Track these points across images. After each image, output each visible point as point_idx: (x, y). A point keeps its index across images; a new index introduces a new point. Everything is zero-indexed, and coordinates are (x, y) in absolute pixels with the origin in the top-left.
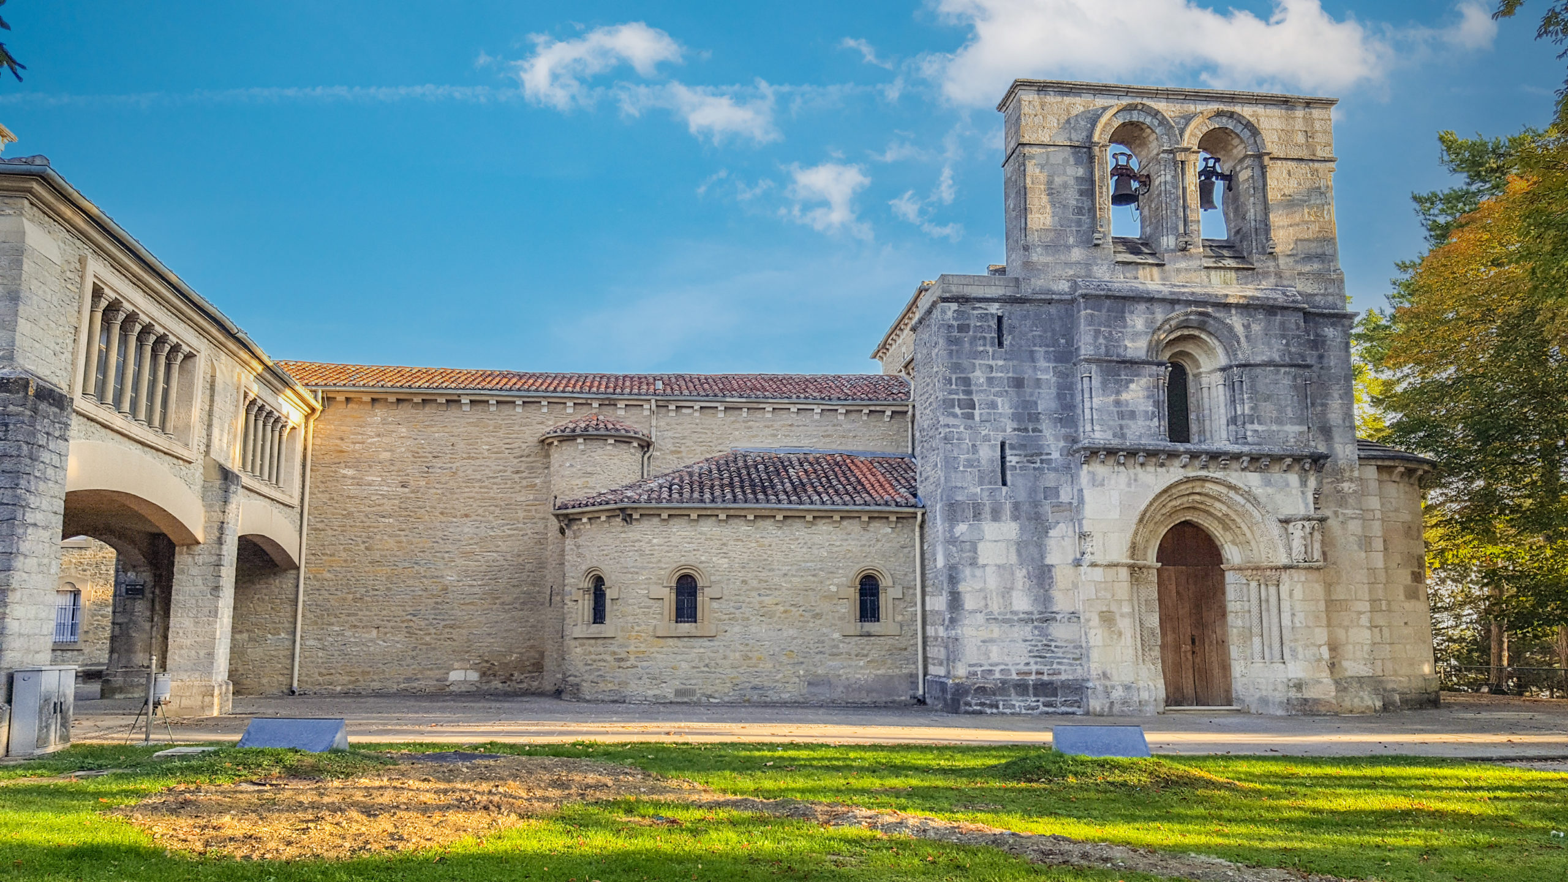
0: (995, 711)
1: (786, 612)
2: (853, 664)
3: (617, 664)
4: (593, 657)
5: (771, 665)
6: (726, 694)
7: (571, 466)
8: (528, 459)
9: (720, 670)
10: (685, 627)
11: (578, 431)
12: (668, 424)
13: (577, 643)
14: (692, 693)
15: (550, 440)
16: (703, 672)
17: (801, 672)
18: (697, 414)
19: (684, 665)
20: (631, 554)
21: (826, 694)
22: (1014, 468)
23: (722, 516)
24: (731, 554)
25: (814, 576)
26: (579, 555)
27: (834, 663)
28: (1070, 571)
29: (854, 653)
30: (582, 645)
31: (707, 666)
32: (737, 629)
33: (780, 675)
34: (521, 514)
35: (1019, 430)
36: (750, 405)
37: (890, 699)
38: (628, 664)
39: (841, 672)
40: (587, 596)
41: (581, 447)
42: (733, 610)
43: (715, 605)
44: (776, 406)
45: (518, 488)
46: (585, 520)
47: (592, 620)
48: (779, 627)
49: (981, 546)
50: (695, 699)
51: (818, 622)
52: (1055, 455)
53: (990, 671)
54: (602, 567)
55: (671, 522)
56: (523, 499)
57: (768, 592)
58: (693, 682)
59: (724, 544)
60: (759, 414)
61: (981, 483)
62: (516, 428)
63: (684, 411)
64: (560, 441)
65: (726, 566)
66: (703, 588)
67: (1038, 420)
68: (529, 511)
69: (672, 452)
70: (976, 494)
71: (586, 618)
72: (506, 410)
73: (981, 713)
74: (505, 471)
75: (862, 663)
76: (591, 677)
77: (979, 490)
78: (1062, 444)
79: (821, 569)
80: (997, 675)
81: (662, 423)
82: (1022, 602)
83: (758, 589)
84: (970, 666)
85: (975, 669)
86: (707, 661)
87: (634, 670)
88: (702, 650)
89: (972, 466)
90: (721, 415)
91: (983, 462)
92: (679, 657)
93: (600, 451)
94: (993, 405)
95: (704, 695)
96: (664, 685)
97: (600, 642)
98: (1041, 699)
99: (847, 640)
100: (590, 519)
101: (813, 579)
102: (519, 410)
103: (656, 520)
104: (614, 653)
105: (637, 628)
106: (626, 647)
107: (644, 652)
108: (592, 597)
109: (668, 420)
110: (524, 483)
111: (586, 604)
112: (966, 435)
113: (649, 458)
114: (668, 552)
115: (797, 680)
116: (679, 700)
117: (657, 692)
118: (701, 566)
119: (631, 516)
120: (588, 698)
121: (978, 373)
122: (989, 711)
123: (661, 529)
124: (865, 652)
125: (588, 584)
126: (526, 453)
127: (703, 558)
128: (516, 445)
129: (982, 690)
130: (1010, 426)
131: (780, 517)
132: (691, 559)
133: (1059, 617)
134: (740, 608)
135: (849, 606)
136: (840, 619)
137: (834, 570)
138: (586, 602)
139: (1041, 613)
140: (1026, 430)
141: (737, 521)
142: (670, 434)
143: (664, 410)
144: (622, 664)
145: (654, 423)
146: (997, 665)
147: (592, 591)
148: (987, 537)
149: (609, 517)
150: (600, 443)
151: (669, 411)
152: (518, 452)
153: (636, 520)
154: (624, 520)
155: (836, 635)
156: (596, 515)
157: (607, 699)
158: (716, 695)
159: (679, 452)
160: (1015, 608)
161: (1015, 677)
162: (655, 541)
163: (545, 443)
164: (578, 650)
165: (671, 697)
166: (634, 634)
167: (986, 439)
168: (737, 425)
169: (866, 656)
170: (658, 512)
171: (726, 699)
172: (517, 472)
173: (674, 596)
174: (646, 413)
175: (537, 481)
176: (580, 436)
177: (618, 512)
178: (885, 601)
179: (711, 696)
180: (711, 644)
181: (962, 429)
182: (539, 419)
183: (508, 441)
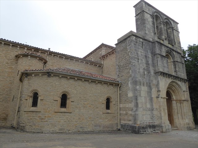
0: (145, 133)
1: (90, 106)
2: (105, 120)
3: (41, 120)
4: (31, 118)
5: (86, 121)
6: (74, 130)
7: (25, 63)
8: (11, 60)
9: (72, 122)
10: (63, 110)
11: (29, 54)
12: (51, 59)
13: (25, 113)
14: (64, 129)
15: (19, 56)
16: (67, 123)
17: (93, 123)
18: (58, 58)
19: (62, 121)
20: (49, 86)
21: (98, 129)
22: (146, 75)
23: (76, 79)
24: (77, 89)
25: (97, 97)
26: (29, 86)
27: (101, 120)
28: (156, 99)
29: (105, 118)
30: (27, 114)
31: (69, 121)
32: (77, 110)
33: (88, 124)
34: (6, 75)
35: (146, 66)
36: (71, 58)
37: (112, 130)
38: (45, 120)
39: (102, 123)
40: (31, 98)
41: (29, 58)
42: (77, 105)
43: (72, 103)
44: (76, 60)
45: (6, 67)
46: (33, 75)
47: (31, 106)
48: (88, 110)
49: (141, 92)
50: (64, 131)
51: (97, 109)
52: (152, 73)
53: (144, 122)
54: (38, 89)
55: (62, 79)
56: (8, 71)
57: (86, 101)
58: (64, 126)
59: (75, 86)
60: (72, 61)
61: (141, 77)
62: (9, 51)
63: (55, 56)
64: (23, 56)
65: (76, 92)
66: (69, 98)
67: (149, 65)
68: (9, 74)
69: (51, 66)
70: (140, 79)
71: (30, 105)
72: (7, 46)
73: (143, 133)
74: (3, 62)
75: (106, 120)
76: (30, 124)
77: (140, 78)
78: (153, 71)
79: (98, 96)
80: (145, 124)
81: (50, 58)
82: (149, 106)
83: (83, 100)
84: (140, 121)
85: (141, 122)
86: (69, 120)
87: (46, 123)
88: (68, 116)
89: (139, 73)
90: (64, 59)
91: (141, 72)
92: (61, 119)
93: (34, 60)
94: (142, 60)
95: (67, 130)
96: (56, 127)
97: (34, 113)
98: (153, 129)
99: (104, 114)
100: (35, 75)
101: (96, 98)
102: (11, 47)
103: (57, 77)
104: (40, 117)
105: (49, 109)
106: (45, 115)
107: (50, 117)
108: (32, 99)
109: (51, 58)
110: (9, 66)
111: (30, 101)
112: (138, 65)
113: (45, 66)
114: (60, 87)
115: (92, 125)
116: (60, 132)
117: (53, 129)
118: (69, 92)
119: (50, 75)
120: (27, 131)
121: (139, 52)
122: (144, 133)
123: (59, 80)
124: (107, 117)
125: (32, 95)
126: (11, 58)
127: (70, 90)
128: (8, 56)
129: (143, 128)
130: (145, 65)
131: (90, 81)
132: (66, 90)
133: (154, 109)
134: (79, 105)
135: (104, 106)
136: (102, 109)
137: (101, 96)
138: (30, 100)
139: (152, 108)
140: (147, 67)
141: (79, 81)
142: (51, 61)
143: (51, 55)
144: (42, 120)
145: (48, 57)
146: (145, 121)
147: (33, 97)
148: (142, 90)
149: (42, 75)
150: (35, 59)
151: (52, 56)
152: (8, 58)
153: (52, 76)
154: (48, 76)
155: (101, 113)
156: (38, 74)
157: (35, 131)
158: (71, 130)
159: (53, 66)
160: (147, 107)
161: (148, 124)
162: (57, 83)
163: (17, 57)
164: (25, 115)
165: (58, 131)
166: (48, 111)
167: (141, 67)
168: (67, 62)
169: (107, 118)
170: (59, 75)
171: (73, 131)
172: (7, 63)
173: (60, 100)
174: (46, 55)
175: (13, 66)
176: (29, 55)
177: (46, 73)
178: (111, 105)
179: (69, 130)
180: (70, 115)
181: (137, 64)
182: (16, 51)
183: (5, 54)
